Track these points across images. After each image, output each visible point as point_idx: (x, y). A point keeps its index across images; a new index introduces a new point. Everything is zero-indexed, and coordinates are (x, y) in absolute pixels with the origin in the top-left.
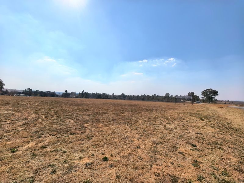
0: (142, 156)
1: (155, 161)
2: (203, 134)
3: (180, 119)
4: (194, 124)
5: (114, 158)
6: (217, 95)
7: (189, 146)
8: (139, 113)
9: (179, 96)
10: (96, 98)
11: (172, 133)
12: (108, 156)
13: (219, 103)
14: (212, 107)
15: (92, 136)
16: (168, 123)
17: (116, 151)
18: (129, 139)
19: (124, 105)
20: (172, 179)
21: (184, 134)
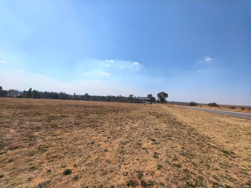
0: (110, 159)
1: (123, 161)
2: (159, 129)
3: (142, 118)
4: (152, 122)
5: (79, 168)
6: (167, 97)
7: (150, 141)
8: (105, 114)
9: (141, 97)
11: (136, 131)
12: (70, 167)
13: (168, 104)
14: (164, 106)
15: (47, 147)
16: (132, 123)
17: (81, 159)
18: (96, 144)
19: (88, 107)
20: (138, 175)
21: (146, 131)
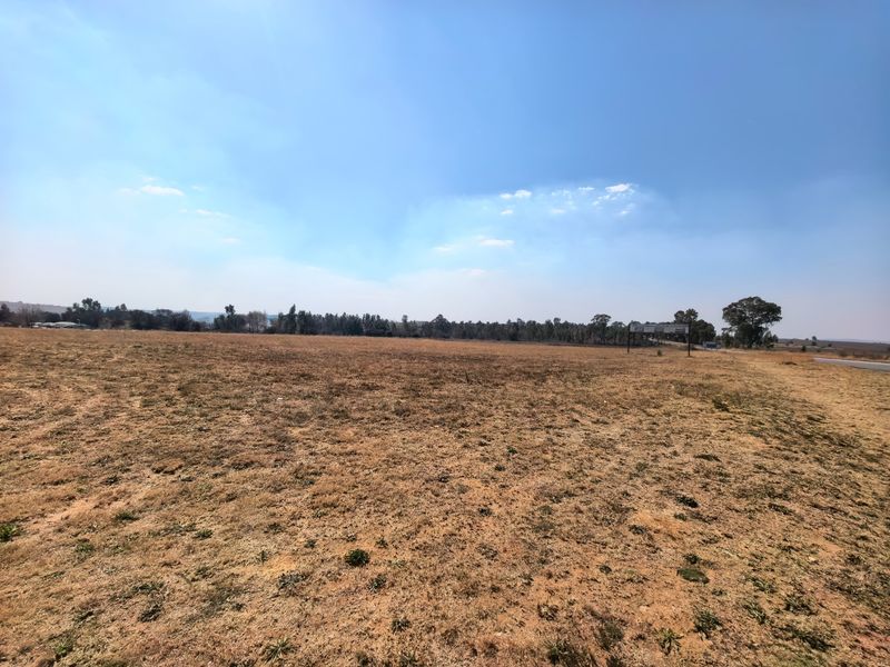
0: (497, 544)
1: (544, 562)
2: (724, 460)
3: (644, 404)
4: (691, 424)
5: (390, 555)
6: (777, 319)
7: (670, 503)
8: (497, 385)
9: (643, 322)
10: (344, 334)
11: (609, 457)
12: (366, 545)
13: (784, 349)
14: (755, 362)
15: (315, 474)
16: (597, 422)
17: (400, 526)
18: (453, 482)
19: (444, 358)
20: (601, 630)
21: (655, 458)
